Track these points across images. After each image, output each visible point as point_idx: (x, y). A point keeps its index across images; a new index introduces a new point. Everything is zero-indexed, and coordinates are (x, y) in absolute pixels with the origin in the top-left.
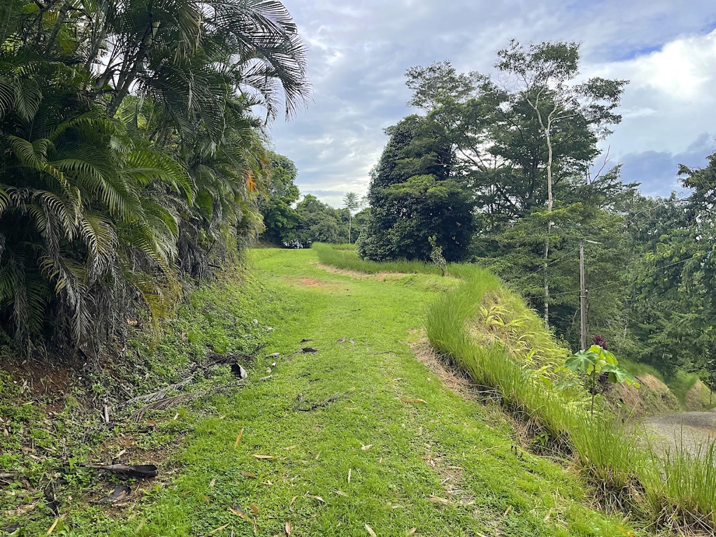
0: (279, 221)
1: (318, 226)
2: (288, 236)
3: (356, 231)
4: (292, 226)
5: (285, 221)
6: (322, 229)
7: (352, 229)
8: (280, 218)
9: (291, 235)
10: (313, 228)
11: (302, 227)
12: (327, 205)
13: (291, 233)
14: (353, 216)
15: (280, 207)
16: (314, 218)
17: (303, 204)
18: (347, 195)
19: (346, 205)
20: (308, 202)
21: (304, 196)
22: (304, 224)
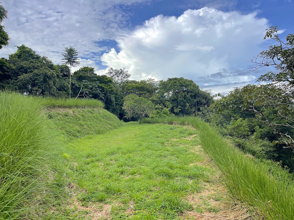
1: (30, 75)
3: (76, 87)
6: (36, 79)
7: (73, 85)
14: (73, 72)
16: (24, 66)
17: (16, 54)
18: (66, 50)
19: (65, 60)
20: (21, 53)
21: (18, 47)
22: (12, 73)
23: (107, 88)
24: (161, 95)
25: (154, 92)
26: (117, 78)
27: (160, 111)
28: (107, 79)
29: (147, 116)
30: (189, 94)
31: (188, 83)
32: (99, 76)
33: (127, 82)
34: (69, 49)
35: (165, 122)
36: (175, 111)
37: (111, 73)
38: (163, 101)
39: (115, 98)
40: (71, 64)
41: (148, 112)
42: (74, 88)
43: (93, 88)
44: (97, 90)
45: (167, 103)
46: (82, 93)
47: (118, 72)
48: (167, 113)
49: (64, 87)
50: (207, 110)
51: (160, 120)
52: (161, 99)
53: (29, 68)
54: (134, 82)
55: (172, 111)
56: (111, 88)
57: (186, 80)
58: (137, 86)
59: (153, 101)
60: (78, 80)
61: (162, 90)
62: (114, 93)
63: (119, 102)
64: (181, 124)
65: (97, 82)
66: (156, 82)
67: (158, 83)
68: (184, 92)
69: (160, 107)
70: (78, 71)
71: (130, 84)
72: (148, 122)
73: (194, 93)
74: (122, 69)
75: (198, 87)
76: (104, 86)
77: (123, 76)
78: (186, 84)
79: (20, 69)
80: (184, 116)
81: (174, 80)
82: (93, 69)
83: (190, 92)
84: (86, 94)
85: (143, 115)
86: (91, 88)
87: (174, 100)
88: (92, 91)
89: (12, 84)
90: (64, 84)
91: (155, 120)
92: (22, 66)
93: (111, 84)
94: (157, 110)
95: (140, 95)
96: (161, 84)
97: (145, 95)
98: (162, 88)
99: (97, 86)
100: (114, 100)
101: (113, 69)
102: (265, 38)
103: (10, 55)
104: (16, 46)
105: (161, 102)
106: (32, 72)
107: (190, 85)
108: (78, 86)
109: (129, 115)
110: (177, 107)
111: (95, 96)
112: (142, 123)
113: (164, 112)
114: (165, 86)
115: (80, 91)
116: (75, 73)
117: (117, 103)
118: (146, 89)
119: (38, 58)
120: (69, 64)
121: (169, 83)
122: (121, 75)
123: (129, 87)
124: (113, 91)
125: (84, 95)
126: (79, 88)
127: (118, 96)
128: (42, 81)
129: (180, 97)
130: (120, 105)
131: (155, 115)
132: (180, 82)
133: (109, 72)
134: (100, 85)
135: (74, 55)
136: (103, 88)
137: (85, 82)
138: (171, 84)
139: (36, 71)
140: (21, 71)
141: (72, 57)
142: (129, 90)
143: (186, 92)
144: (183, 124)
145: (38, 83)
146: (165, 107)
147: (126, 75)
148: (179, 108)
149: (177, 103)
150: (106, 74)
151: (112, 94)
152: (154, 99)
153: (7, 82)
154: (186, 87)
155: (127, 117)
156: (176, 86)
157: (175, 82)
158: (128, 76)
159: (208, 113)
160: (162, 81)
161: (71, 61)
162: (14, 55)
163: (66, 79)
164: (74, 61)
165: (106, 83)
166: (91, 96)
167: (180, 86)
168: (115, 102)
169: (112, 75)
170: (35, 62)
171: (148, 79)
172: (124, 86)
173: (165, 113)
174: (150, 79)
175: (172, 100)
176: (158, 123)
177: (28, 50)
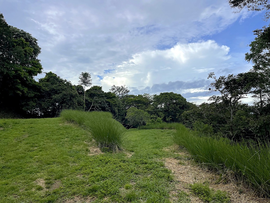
0: (19, 89)
1: (61, 95)
2: (28, 105)
3: (89, 102)
4: (33, 95)
5: (26, 90)
6: (64, 98)
7: (86, 100)
8: (20, 86)
9: (32, 103)
10: (55, 97)
11: (43, 97)
12: (65, 81)
13: (32, 102)
14: (85, 90)
15: (19, 75)
16: (55, 88)
17: (45, 79)
18: (82, 74)
19: (81, 82)
20: (50, 78)
21: (46, 73)
22: (46, 94)
23: (112, 102)
24: (155, 107)
25: (149, 104)
26: (118, 93)
27: (154, 120)
28: (111, 95)
29: (144, 124)
30: (178, 106)
31: (177, 97)
32: (106, 93)
33: (127, 96)
34: (84, 73)
35: (158, 127)
36: (167, 120)
37: (114, 89)
38: (156, 112)
39: (118, 110)
40: (85, 85)
41: (145, 120)
42: (87, 103)
43: (102, 103)
44: (105, 104)
45: (160, 113)
46: (93, 107)
47: (119, 88)
48: (160, 121)
49: (81, 103)
50: (193, 118)
51: (154, 126)
52: (155, 110)
53: (59, 90)
54: (132, 96)
55: (164, 120)
56: (115, 102)
57: (175, 95)
58: (135, 100)
59: (149, 112)
60: (90, 97)
61: (156, 103)
62: (117, 106)
63: (121, 113)
64: (169, 129)
65: (104, 98)
66: (150, 96)
67: (152, 97)
68: (174, 104)
69: (155, 116)
70: (89, 89)
71: (129, 98)
72: (146, 129)
73: (182, 105)
74: (123, 86)
75: (185, 100)
76: (109, 101)
77: (124, 92)
78: (175, 97)
79: (52, 91)
80: (171, 123)
81: (165, 94)
82: (101, 87)
83: (179, 104)
84: (97, 107)
85: (142, 123)
86: (100, 102)
87: (166, 111)
88: (101, 105)
89: (46, 101)
90: (80, 100)
91: (150, 127)
92: (53, 88)
93: (114, 99)
94: (152, 119)
95: (138, 107)
96: (155, 98)
97: (142, 107)
98: (155, 101)
99: (105, 101)
100: (118, 112)
101: (115, 86)
102: (208, 78)
103: (39, 80)
104: (45, 73)
105: (155, 113)
106: (61, 93)
107: (178, 98)
108: (90, 102)
109: (131, 123)
110: (168, 117)
111: (104, 109)
112: (141, 129)
113: (158, 120)
114: (158, 99)
115: (92, 105)
116: (87, 91)
117: (120, 114)
118: (142, 102)
119: (61, 81)
120: (84, 85)
121: (162, 97)
122: (122, 91)
123: (129, 100)
124: (117, 104)
125: (95, 108)
126: (91, 103)
127: (120, 109)
128: (69, 99)
129: (171, 108)
130: (122, 116)
131: (150, 123)
132: (170, 96)
133: (112, 88)
134: (107, 100)
135: (87, 78)
136: (109, 103)
137: (96, 98)
138: (163, 97)
139: (64, 92)
140: (53, 92)
141: (87, 80)
142: (129, 103)
143: (175, 105)
144: (170, 128)
145: (66, 101)
146: (158, 117)
147: (126, 91)
148: (170, 117)
149: (169, 113)
150: (110, 91)
151: (116, 107)
152: (149, 110)
153: (43, 100)
154: (175, 100)
155: (129, 125)
156: (167, 100)
157: (166, 96)
158: (128, 92)
159: (193, 121)
160: (156, 95)
161: (85, 82)
162: (43, 80)
163: (81, 96)
164: (87, 83)
165: (111, 98)
166: (101, 109)
167: (170, 99)
168: (118, 113)
169: (114, 91)
170: (62, 86)
171: (145, 94)
172: (124, 100)
173: (159, 122)
174: (146, 94)
175: (165, 111)
176: (153, 128)
177: (55, 75)
